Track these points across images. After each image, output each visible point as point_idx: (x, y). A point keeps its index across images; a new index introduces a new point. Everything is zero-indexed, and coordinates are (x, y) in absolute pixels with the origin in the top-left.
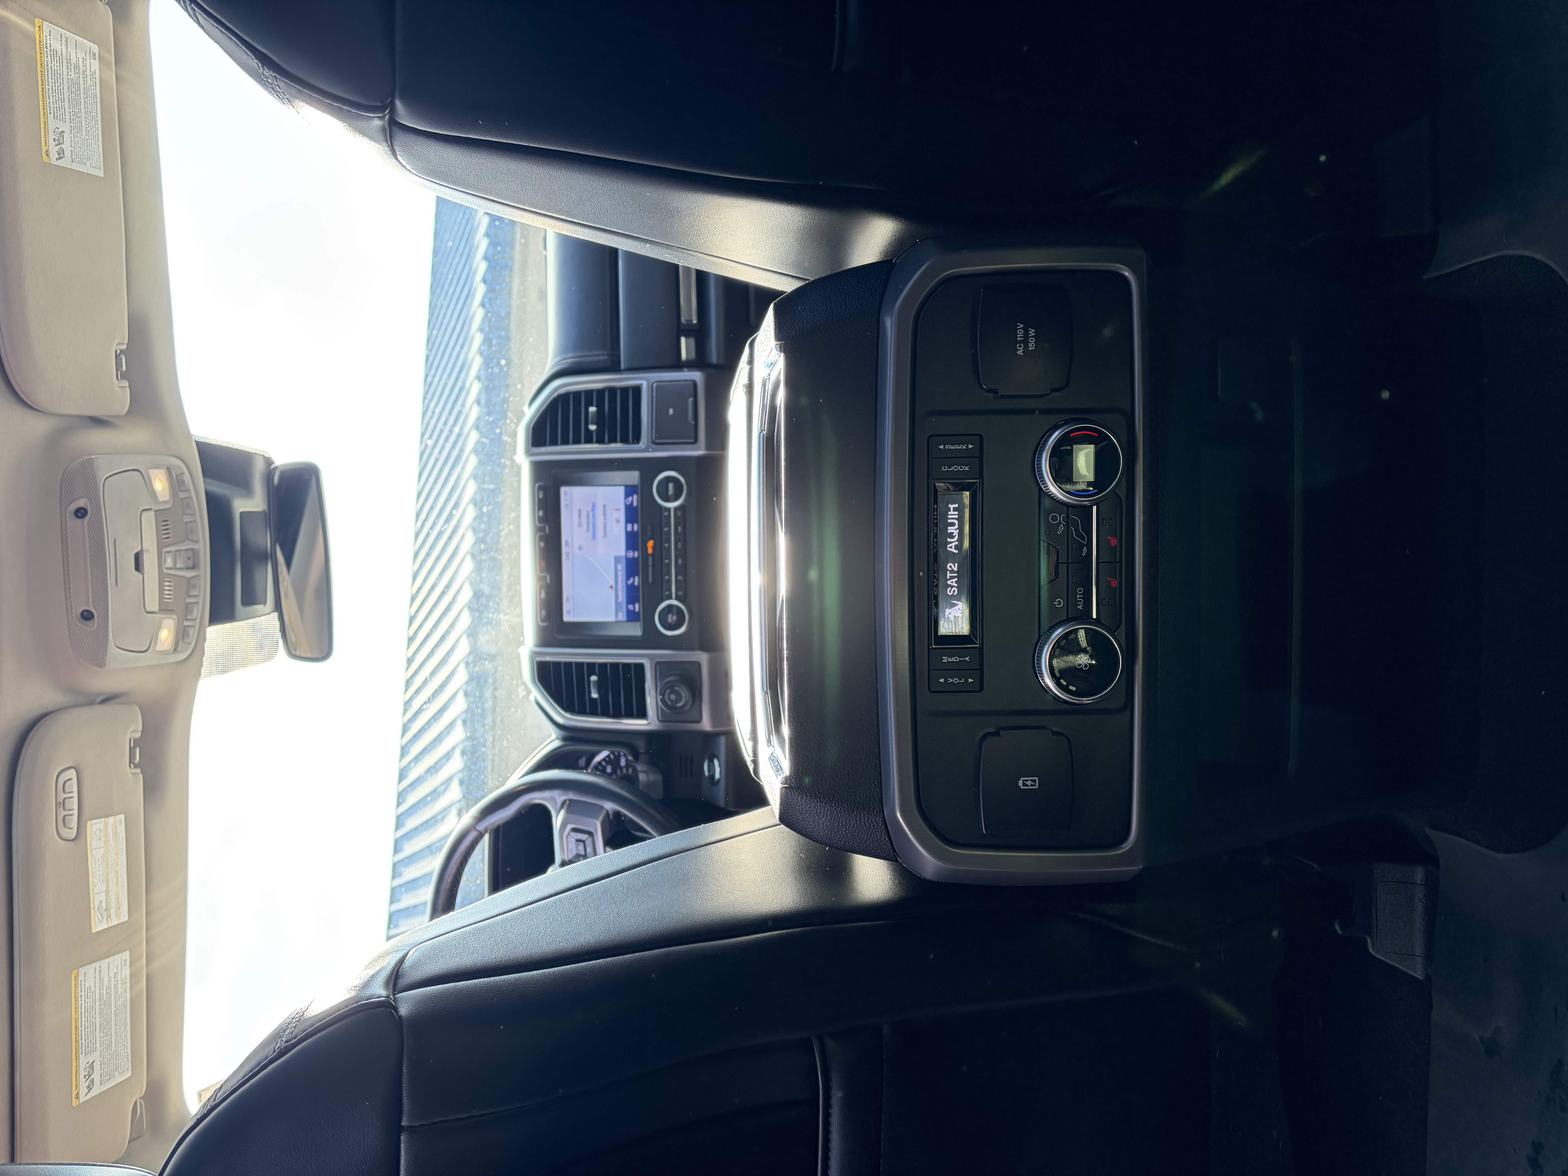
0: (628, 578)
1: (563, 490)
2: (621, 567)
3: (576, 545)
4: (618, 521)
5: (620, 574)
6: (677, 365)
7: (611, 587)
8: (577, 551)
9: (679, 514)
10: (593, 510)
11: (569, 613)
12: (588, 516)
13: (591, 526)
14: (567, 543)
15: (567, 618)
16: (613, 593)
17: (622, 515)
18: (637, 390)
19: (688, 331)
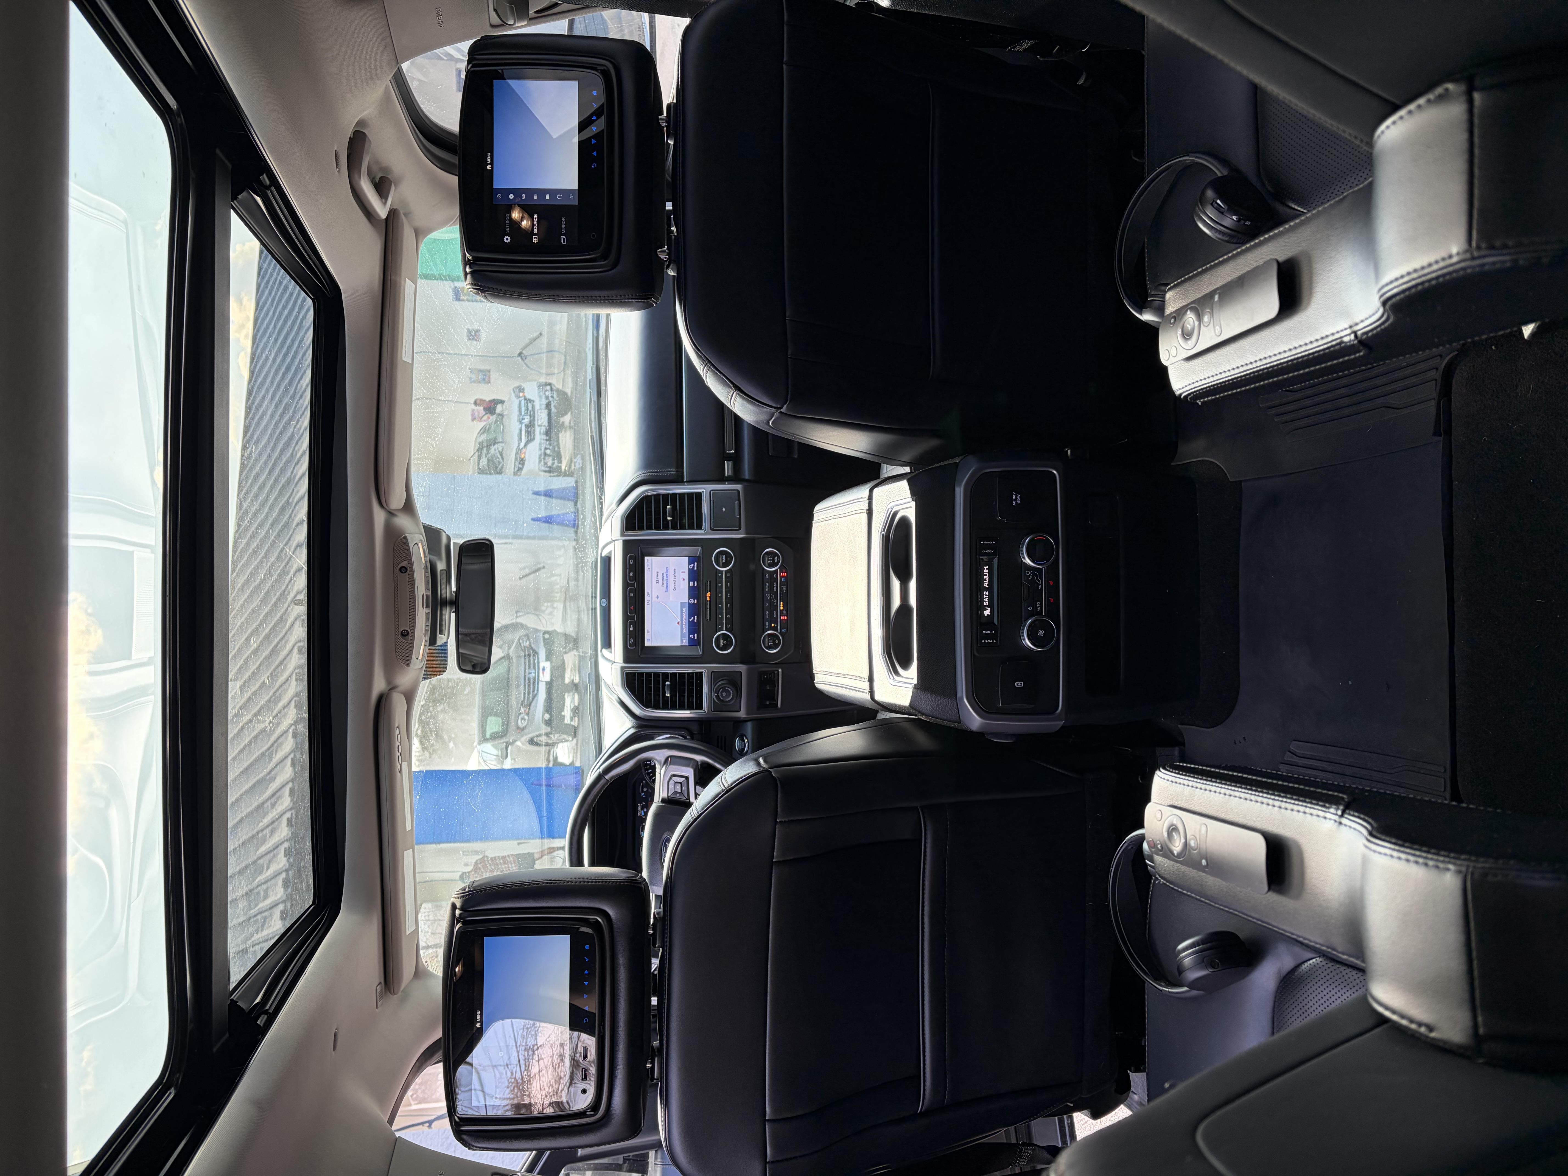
0: (690, 618)
1: (646, 558)
2: (685, 610)
3: (654, 596)
4: (684, 580)
5: (684, 614)
6: (722, 479)
7: (678, 623)
8: (654, 599)
9: (728, 575)
10: (667, 572)
11: (648, 640)
12: (663, 577)
13: (665, 582)
14: (648, 594)
15: (647, 644)
16: (679, 626)
17: (686, 576)
18: (699, 495)
19: (729, 458)
